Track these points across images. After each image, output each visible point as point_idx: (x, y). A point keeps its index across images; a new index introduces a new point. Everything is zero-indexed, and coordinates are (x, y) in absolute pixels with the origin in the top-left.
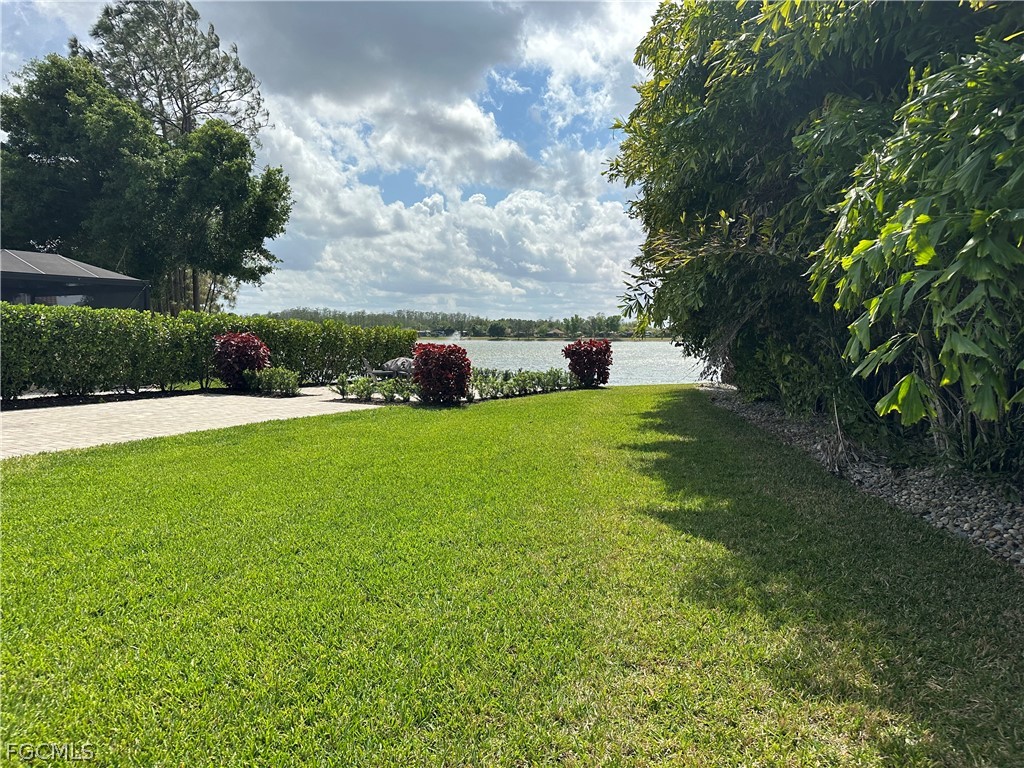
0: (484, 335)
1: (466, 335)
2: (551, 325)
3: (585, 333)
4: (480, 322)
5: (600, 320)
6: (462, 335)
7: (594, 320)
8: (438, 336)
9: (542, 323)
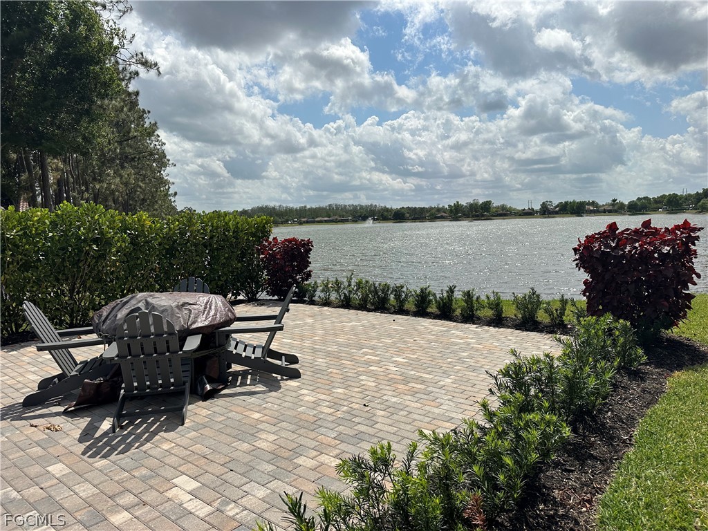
0: (390, 219)
1: (377, 219)
2: (439, 210)
3: (464, 215)
4: (386, 210)
5: (476, 204)
6: (374, 220)
7: (471, 205)
8: (357, 221)
9: (431, 208)
